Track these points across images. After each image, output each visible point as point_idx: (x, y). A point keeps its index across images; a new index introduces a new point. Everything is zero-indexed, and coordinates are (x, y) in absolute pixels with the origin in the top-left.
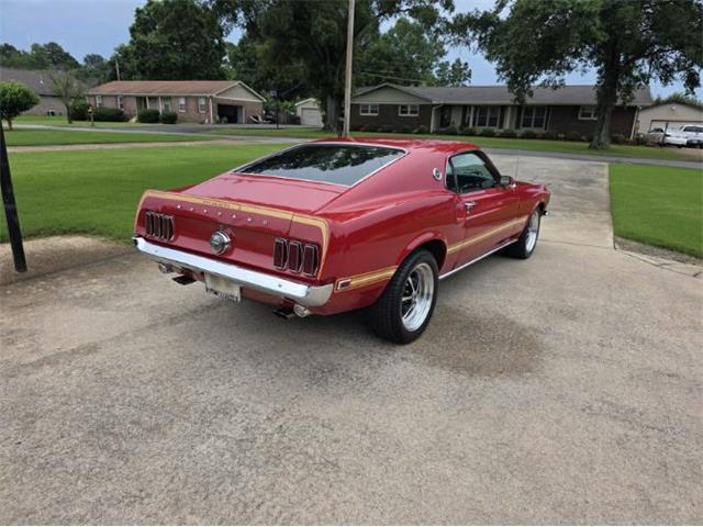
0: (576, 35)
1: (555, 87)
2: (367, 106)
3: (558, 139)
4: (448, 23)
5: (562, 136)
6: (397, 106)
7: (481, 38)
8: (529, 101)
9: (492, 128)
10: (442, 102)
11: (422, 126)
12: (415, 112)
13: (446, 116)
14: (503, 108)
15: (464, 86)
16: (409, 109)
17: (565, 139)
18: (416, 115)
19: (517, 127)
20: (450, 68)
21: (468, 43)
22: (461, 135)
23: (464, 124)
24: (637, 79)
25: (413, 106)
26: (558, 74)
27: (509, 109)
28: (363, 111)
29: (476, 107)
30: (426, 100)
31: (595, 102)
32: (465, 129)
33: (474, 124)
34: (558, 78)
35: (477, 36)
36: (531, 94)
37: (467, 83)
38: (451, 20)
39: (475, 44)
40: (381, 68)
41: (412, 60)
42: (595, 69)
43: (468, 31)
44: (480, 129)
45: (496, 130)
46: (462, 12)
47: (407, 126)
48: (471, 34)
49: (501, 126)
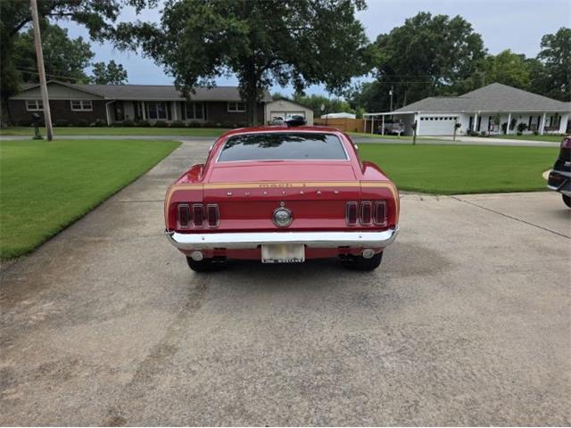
0: (236, 49)
1: (210, 87)
2: (33, 102)
3: (216, 127)
4: (113, 30)
5: (219, 124)
6: (68, 102)
7: (144, 45)
8: (193, 97)
9: (163, 120)
10: (114, 98)
11: (98, 120)
12: (89, 107)
13: (119, 111)
14: (169, 103)
15: (123, 84)
16: (81, 104)
17: (221, 127)
18: (89, 110)
19: (183, 118)
20: (106, 69)
21: (134, 49)
22: (137, 126)
23: (138, 117)
24: (264, 83)
25: (84, 102)
26: (210, 78)
27: (175, 105)
28: (30, 107)
29: (146, 102)
30: (98, 96)
31: (239, 99)
32: (140, 121)
33: (147, 117)
34: (210, 81)
35: (141, 43)
36: (194, 92)
37: (124, 82)
38: (116, 28)
39: (140, 49)
40: (27, 65)
41: (60, 59)
42: (234, 75)
43: (132, 38)
44: (153, 121)
45: (166, 121)
46: (125, 22)
47: (83, 120)
48: (135, 41)
49: (170, 118)
